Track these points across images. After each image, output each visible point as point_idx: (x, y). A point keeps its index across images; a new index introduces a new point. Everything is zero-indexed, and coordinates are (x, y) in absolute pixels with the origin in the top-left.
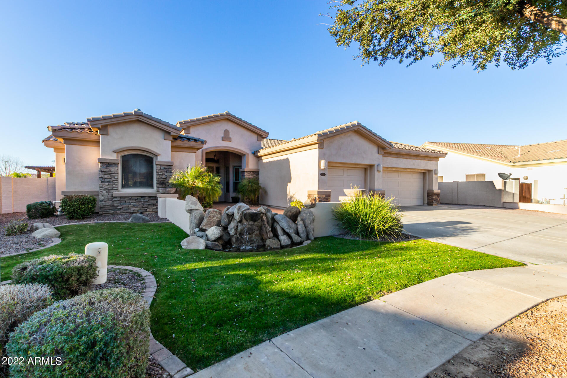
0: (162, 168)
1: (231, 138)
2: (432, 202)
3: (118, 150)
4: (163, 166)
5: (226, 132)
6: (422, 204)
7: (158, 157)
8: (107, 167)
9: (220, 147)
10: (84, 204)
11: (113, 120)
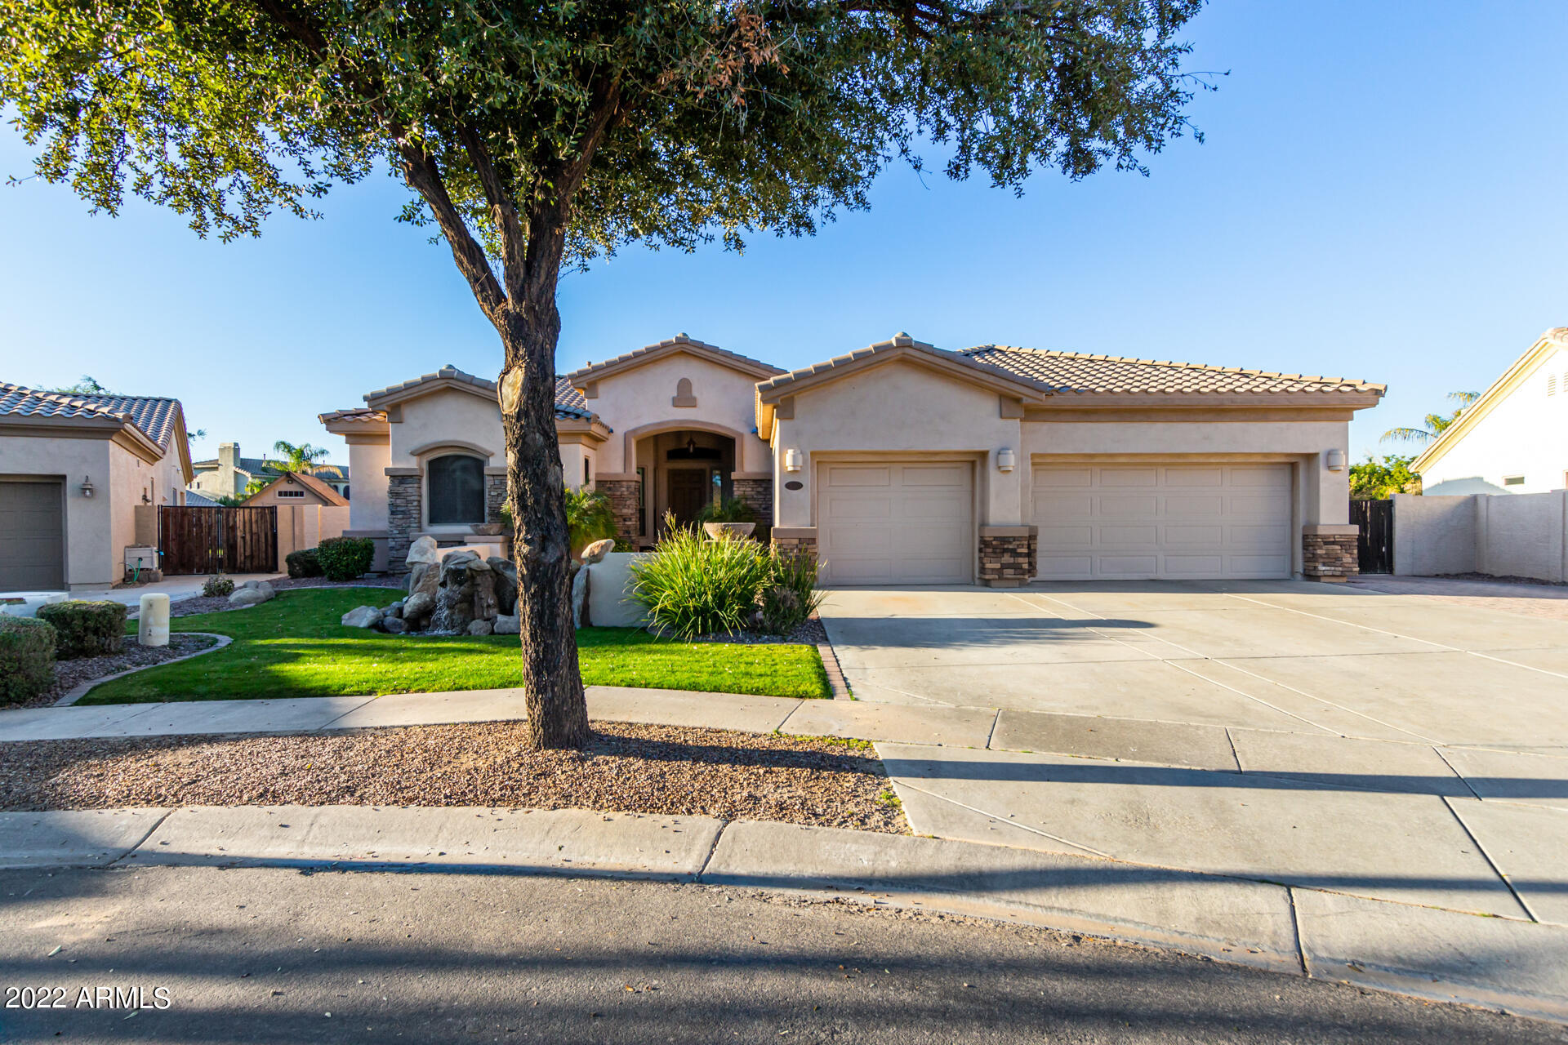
0: (497, 482)
1: (695, 399)
2: (1315, 568)
3: (417, 450)
4: (500, 478)
5: (684, 385)
6: (1286, 575)
7: (491, 459)
8: (401, 483)
9: (668, 422)
10: (346, 552)
11: (405, 393)
